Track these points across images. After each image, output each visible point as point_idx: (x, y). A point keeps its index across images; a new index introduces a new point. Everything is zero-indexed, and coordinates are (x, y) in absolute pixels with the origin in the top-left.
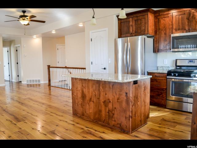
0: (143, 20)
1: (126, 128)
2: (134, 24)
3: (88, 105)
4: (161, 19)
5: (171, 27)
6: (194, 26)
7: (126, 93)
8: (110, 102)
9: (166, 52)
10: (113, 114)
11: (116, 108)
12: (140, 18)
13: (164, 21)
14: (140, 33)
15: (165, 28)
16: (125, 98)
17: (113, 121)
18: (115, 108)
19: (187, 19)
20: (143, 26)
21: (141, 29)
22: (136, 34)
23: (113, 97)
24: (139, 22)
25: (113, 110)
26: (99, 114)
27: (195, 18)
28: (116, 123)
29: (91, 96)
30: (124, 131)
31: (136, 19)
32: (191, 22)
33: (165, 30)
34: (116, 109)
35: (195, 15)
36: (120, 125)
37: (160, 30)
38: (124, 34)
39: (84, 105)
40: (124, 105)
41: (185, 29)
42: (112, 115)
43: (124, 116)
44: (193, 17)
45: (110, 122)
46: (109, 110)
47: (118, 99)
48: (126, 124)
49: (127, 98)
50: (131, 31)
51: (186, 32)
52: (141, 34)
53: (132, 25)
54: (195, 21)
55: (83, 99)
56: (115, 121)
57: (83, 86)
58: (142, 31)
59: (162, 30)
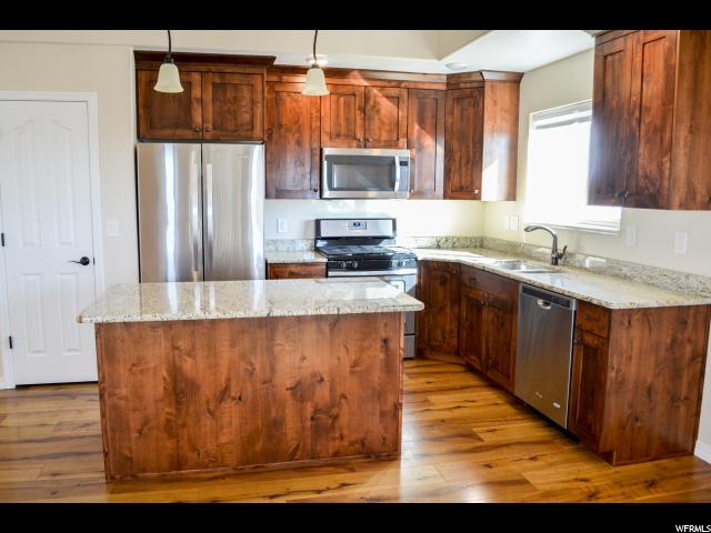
0: (245, 89)
1: (384, 444)
2: (208, 96)
3: (207, 421)
4: (285, 94)
5: (315, 124)
6: (377, 132)
7: (385, 341)
8: (322, 380)
9: (304, 198)
10: (336, 418)
11: (348, 395)
12: (236, 80)
13: (294, 104)
14: (235, 131)
15: (296, 126)
16: (382, 356)
17: (334, 439)
18: (344, 396)
19: (360, 108)
20: (244, 109)
21: (236, 119)
22: (218, 133)
23: (335, 362)
24: (230, 95)
25: (333, 404)
26: (270, 437)
27: (378, 111)
28: (346, 444)
29: (228, 380)
30: (377, 457)
31: (218, 80)
32: (369, 120)
33: (299, 130)
34: (346, 398)
35: (378, 103)
36: (363, 444)
37: (283, 130)
38: (163, 128)
39: (184, 425)
40: (376, 379)
41: (355, 138)
42: (330, 421)
43: (378, 412)
44: (374, 107)
45: (319, 448)
46: (316, 411)
47: (355, 364)
48: (382, 431)
49: (387, 356)
50: (198, 119)
51: (359, 147)
52: (239, 136)
53: (201, 101)
54: (379, 119)
55: (178, 402)
56: (342, 437)
57: (175, 348)
58: (242, 125)
59: (288, 130)
